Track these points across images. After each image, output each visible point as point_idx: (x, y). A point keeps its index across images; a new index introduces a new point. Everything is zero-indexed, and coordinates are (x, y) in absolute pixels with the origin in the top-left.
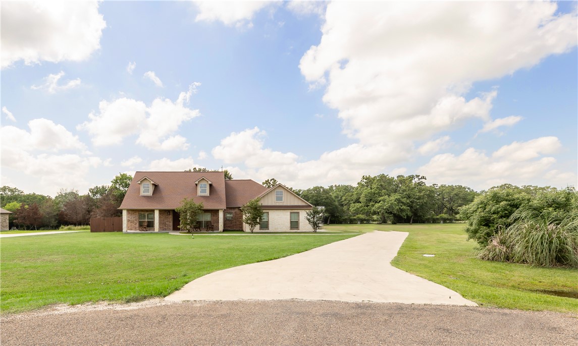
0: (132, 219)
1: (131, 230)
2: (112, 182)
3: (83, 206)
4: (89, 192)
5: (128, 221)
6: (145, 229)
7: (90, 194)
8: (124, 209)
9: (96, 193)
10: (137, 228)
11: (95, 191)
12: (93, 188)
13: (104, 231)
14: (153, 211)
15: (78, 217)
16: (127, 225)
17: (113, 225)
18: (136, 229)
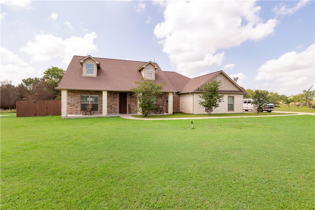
0: (73, 102)
1: (71, 113)
2: (44, 73)
3: (16, 93)
4: (23, 82)
5: (68, 104)
6: (89, 113)
7: (24, 84)
8: (64, 90)
9: (30, 83)
10: (79, 112)
11: (28, 82)
12: (26, 79)
13: (35, 115)
14: (100, 93)
15: (10, 103)
16: (67, 108)
17: (47, 108)
18: (77, 113)
